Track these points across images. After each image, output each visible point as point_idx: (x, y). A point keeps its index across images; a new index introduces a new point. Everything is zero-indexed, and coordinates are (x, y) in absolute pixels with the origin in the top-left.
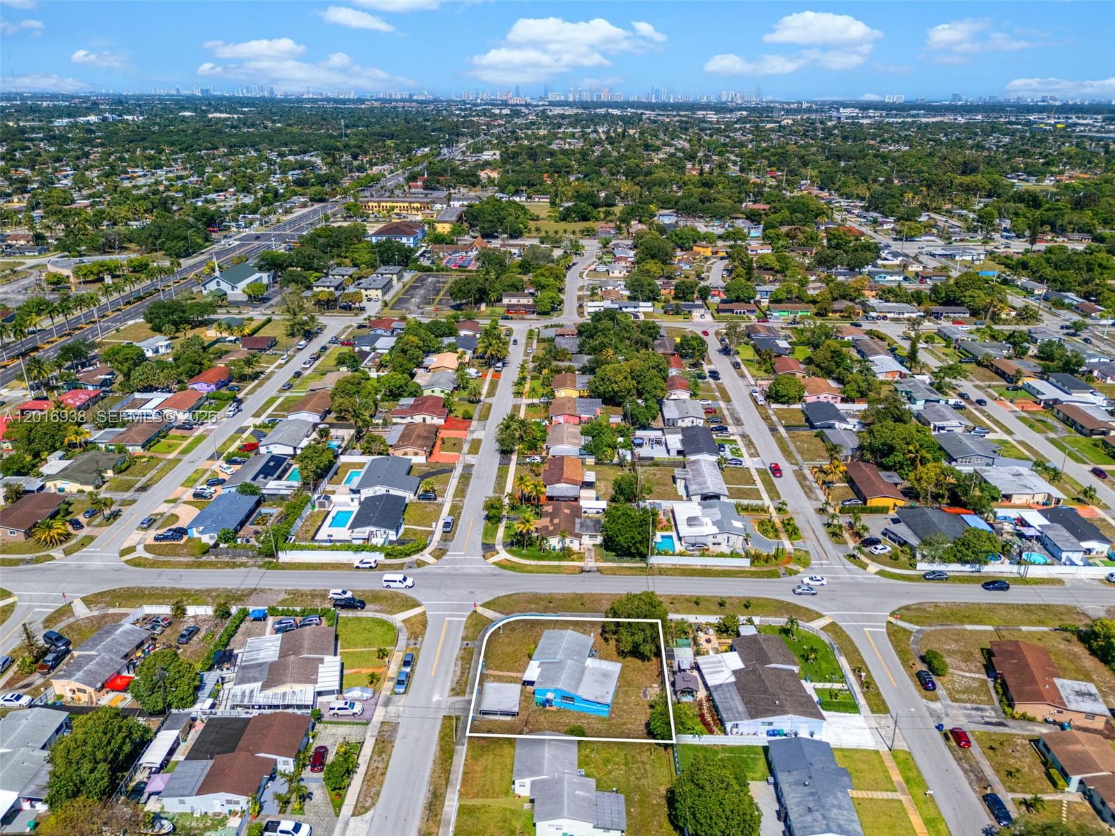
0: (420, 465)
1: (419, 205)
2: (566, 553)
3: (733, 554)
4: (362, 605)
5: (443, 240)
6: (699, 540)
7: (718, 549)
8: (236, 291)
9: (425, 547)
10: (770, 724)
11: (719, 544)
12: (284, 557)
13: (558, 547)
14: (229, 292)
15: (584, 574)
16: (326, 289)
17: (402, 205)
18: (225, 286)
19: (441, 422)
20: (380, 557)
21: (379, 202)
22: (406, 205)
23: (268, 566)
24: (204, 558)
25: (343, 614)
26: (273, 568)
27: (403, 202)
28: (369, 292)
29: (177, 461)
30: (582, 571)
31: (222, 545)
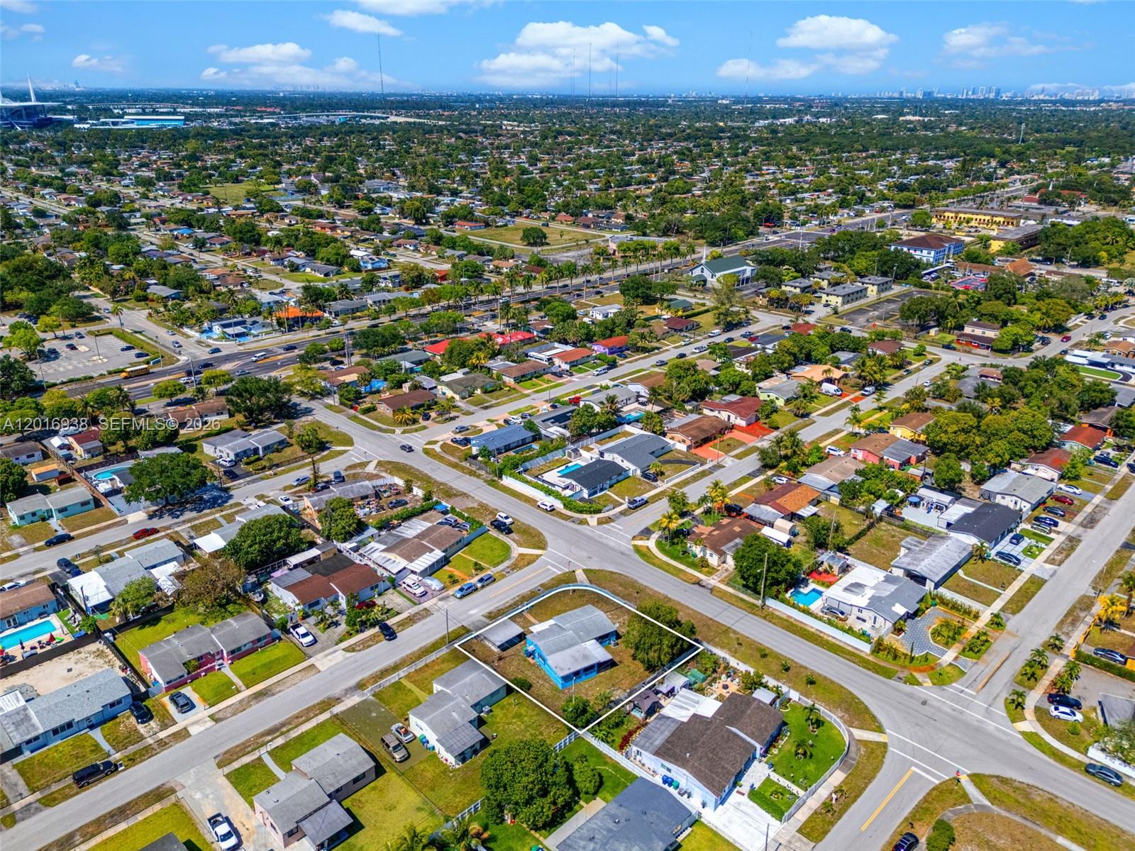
0: (680, 452)
1: (1002, 220)
2: (703, 564)
3: (863, 636)
4: (509, 531)
5: (976, 258)
6: (842, 608)
7: (858, 626)
8: (714, 279)
9: (599, 511)
10: (669, 770)
11: (864, 621)
12: (507, 481)
13: (700, 555)
14: (709, 279)
15: (696, 587)
16: (792, 289)
17: (982, 217)
18: (707, 274)
19: (743, 423)
20: (559, 505)
21: (957, 213)
22: (987, 218)
23: (492, 483)
24: (464, 464)
25: (494, 533)
26: (493, 486)
27: (985, 215)
28: (830, 298)
29: (528, 395)
30: (698, 583)
31: (480, 458)
